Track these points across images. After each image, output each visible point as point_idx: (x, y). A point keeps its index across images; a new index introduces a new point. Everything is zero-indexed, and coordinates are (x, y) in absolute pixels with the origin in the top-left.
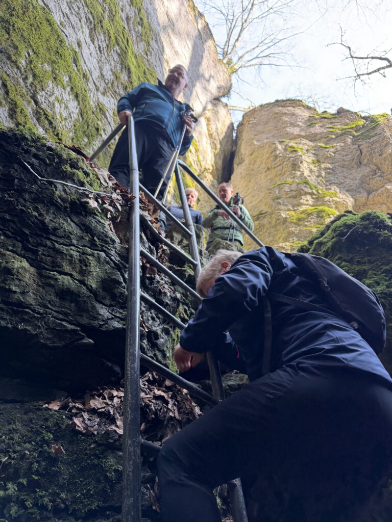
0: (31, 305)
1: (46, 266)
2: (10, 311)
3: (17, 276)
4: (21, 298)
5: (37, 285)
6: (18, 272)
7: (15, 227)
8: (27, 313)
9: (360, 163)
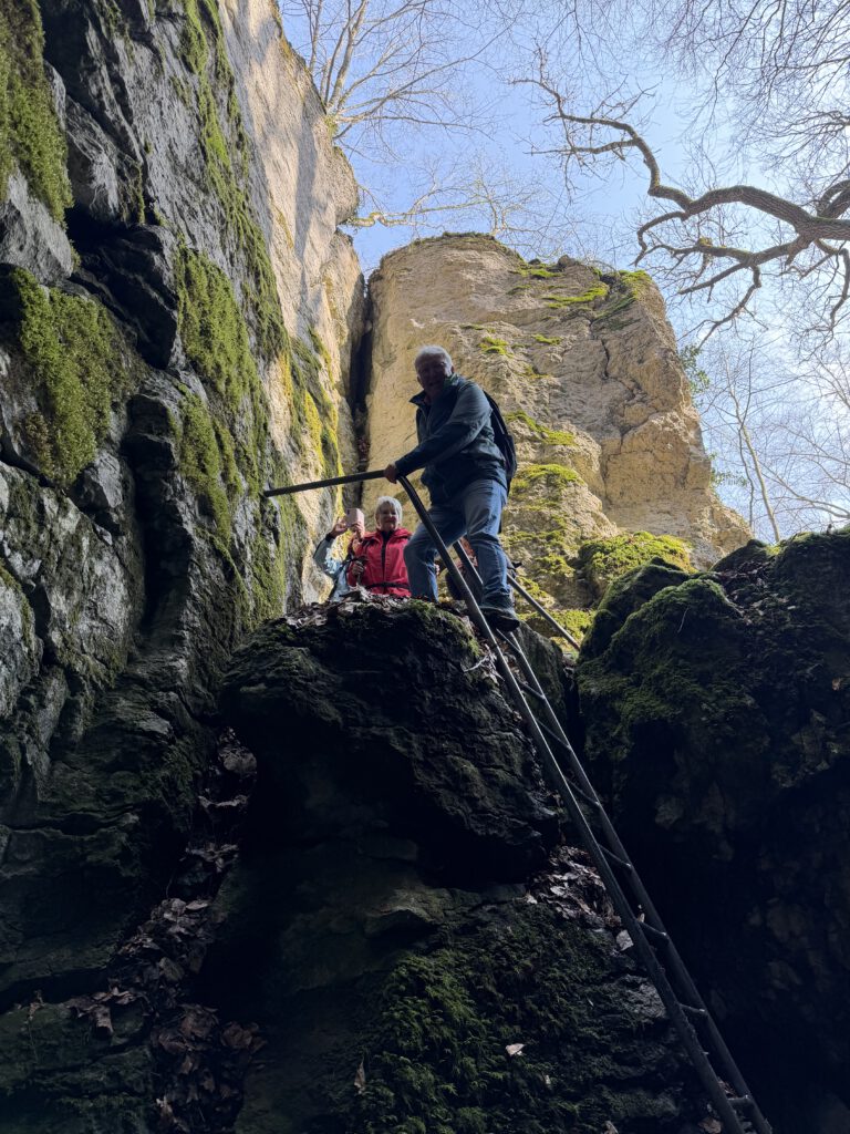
0: (490, 808)
1: (484, 764)
2: (479, 818)
3: (473, 781)
4: (483, 803)
5: (486, 785)
6: (472, 777)
7: (451, 727)
8: (491, 817)
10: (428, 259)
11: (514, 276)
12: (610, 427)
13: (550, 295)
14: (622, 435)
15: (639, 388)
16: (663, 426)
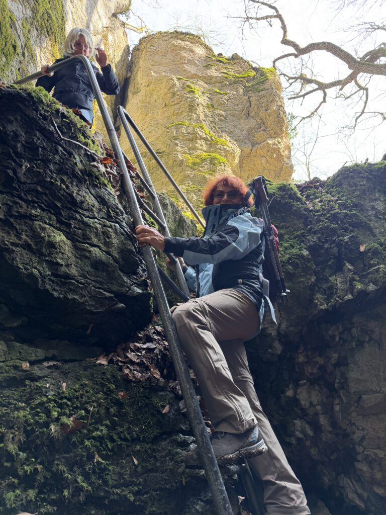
0: (75, 276)
1: (79, 239)
2: (59, 282)
3: (60, 249)
4: (67, 270)
5: (75, 257)
6: (60, 246)
7: (47, 199)
8: (73, 284)
9: (249, 115)
10: (164, 43)
11: (208, 59)
12: (247, 141)
13: (225, 71)
14: (252, 147)
15: (264, 124)
16: (273, 145)
